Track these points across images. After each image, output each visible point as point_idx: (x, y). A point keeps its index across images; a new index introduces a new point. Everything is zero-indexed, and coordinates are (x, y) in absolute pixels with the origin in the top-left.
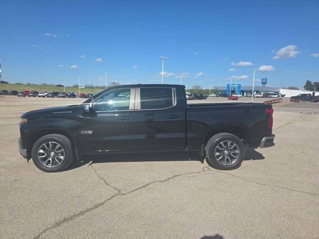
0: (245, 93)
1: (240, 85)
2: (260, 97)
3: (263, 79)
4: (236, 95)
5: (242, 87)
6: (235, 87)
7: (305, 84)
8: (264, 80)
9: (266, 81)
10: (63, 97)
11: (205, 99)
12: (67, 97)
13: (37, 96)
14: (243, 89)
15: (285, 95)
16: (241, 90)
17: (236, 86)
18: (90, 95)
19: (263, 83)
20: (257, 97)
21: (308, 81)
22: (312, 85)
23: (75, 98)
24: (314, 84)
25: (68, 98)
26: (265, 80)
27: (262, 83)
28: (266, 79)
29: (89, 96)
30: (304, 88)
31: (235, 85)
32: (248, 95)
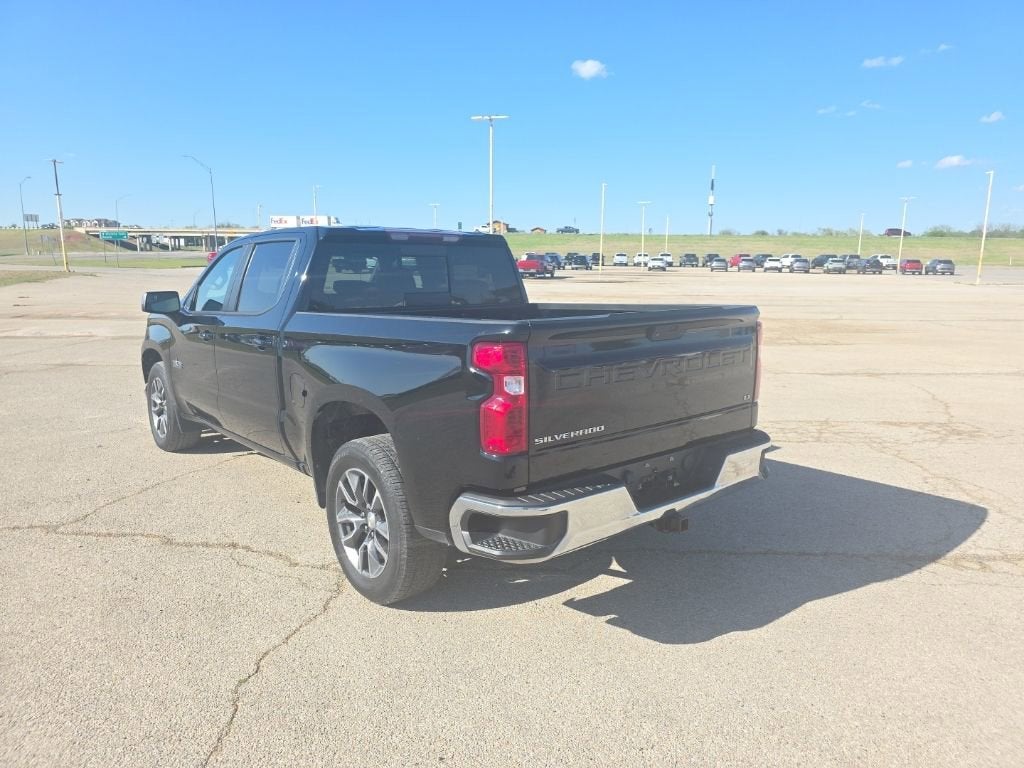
10: (840, 271)
12: (855, 271)
13: (762, 269)
18: (940, 262)
23: (880, 273)
25: (859, 273)
29: (935, 268)
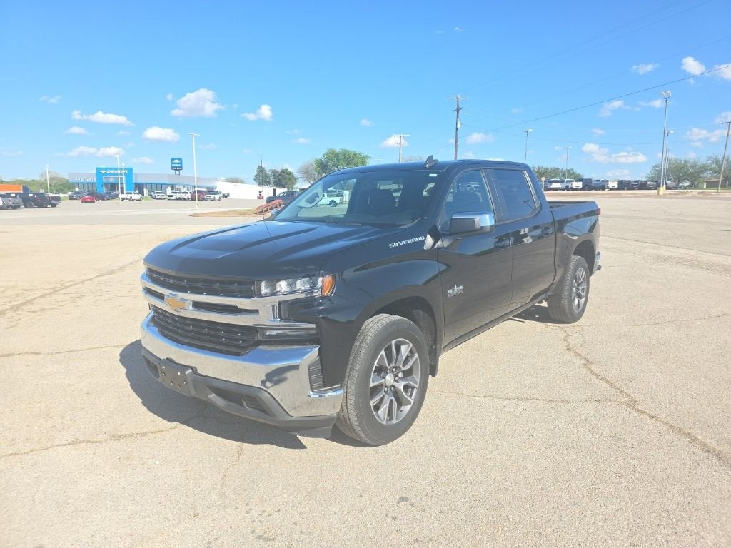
0: (146, 191)
1: (130, 170)
2: (184, 199)
3: (173, 159)
4: (130, 195)
5: (136, 174)
6: (117, 174)
7: (256, 173)
8: (177, 161)
9: (181, 163)
11: (54, 206)
14: (140, 181)
15: (228, 195)
16: (134, 182)
17: (119, 172)
19: (175, 167)
20: (177, 199)
21: (259, 167)
22: (267, 176)
24: (270, 173)
26: (179, 161)
27: (173, 167)
28: (180, 159)
30: (255, 180)
31: (117, 169)
32: (156, 195)
